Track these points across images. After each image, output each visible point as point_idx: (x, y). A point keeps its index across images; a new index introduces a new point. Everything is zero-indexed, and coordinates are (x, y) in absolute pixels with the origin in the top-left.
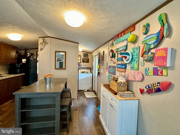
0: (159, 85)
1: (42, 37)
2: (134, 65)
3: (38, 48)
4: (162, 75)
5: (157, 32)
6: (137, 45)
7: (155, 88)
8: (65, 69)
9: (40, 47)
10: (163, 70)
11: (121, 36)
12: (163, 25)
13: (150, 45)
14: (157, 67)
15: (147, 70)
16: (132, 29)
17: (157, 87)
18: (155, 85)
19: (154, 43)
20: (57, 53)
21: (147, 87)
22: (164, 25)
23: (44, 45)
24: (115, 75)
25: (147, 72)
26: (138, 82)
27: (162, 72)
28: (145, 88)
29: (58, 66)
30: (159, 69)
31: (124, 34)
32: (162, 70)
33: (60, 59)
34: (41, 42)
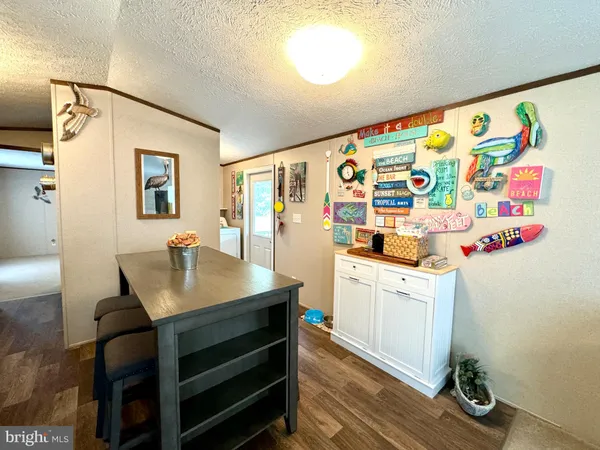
0: (517, 232)
1: (73, 83)
2: (441, 197)
3: (51, 130)
4: (522, 215)
5: (512, 135)
6: (449, 155)
7: (509, 238)
8: (177, 216)
9: (58, 123)
10: (525, 206)
11: (392, 129)
12: (527, 123)
13: (494, 158)
14: (508, 200)
15: (483, 206)
16: (435, 118)
17: (513, 236)
18: (507, 235)
19: (506, 156)
20: (142, 156)
21: (487, 240)
22: (530, 125)
23: (80, 117)
24: (364, 223)
25: (481, 211)
26: (453, 234)
27: (521, 210)
28: (479, 244)
29: (149, 206)
30: (512, 203)
31: (405, 127)
32: (522, 206)
33: (157, 181)
34: (68, 105)
